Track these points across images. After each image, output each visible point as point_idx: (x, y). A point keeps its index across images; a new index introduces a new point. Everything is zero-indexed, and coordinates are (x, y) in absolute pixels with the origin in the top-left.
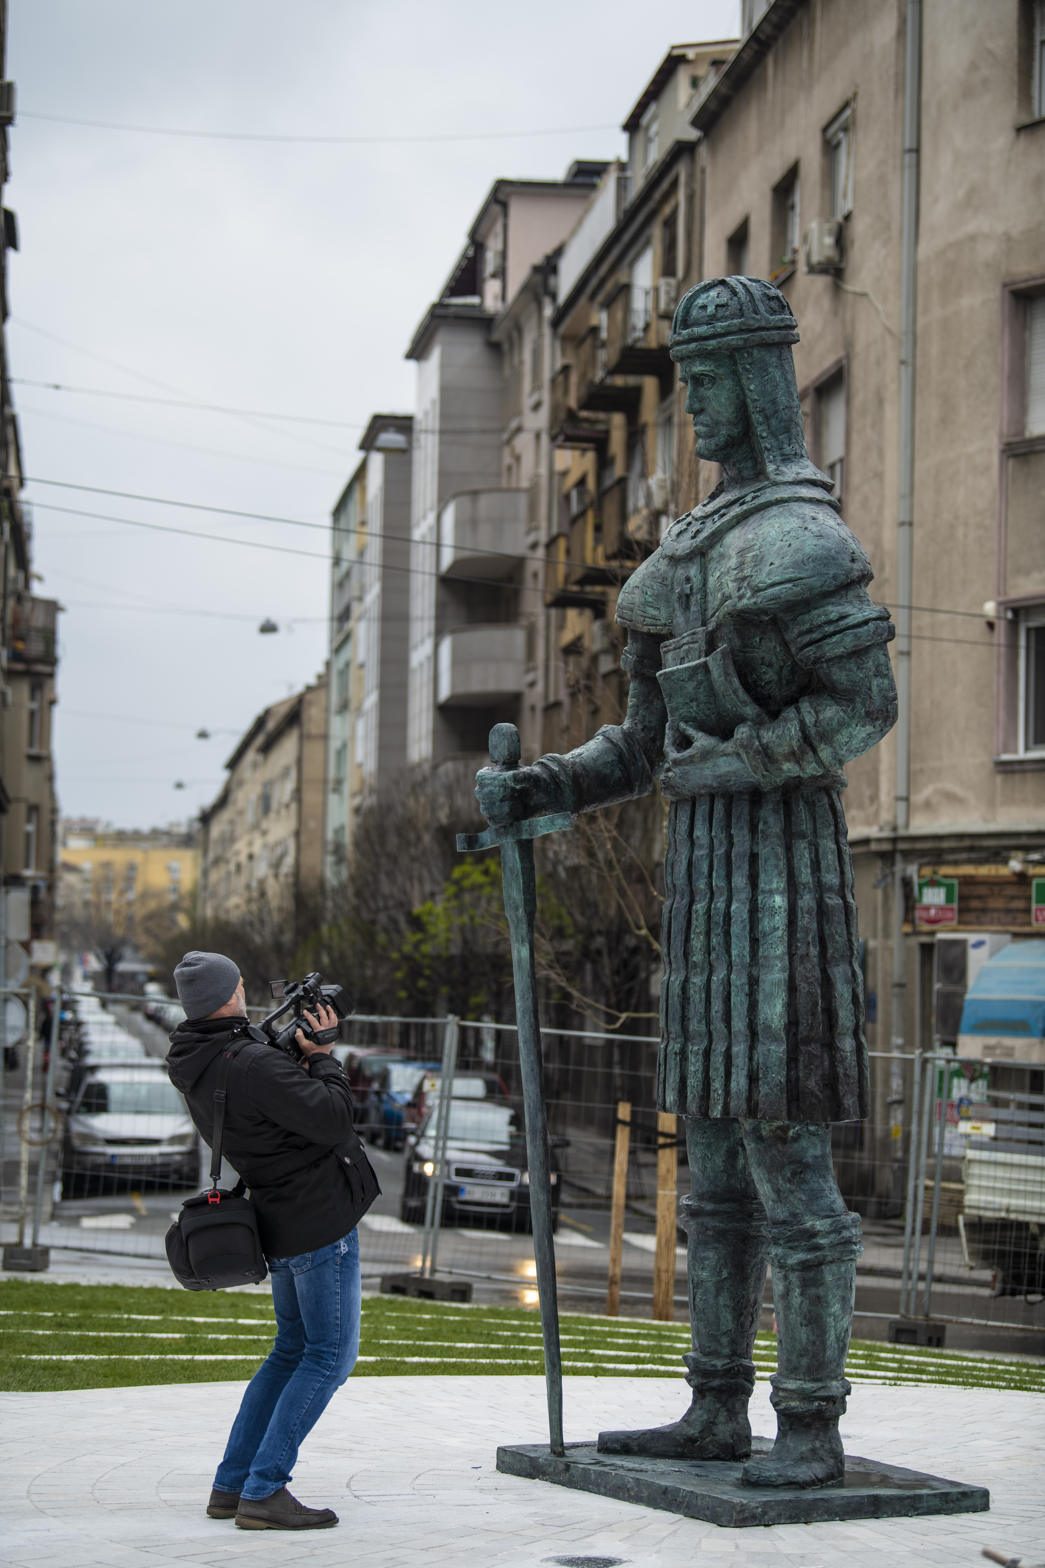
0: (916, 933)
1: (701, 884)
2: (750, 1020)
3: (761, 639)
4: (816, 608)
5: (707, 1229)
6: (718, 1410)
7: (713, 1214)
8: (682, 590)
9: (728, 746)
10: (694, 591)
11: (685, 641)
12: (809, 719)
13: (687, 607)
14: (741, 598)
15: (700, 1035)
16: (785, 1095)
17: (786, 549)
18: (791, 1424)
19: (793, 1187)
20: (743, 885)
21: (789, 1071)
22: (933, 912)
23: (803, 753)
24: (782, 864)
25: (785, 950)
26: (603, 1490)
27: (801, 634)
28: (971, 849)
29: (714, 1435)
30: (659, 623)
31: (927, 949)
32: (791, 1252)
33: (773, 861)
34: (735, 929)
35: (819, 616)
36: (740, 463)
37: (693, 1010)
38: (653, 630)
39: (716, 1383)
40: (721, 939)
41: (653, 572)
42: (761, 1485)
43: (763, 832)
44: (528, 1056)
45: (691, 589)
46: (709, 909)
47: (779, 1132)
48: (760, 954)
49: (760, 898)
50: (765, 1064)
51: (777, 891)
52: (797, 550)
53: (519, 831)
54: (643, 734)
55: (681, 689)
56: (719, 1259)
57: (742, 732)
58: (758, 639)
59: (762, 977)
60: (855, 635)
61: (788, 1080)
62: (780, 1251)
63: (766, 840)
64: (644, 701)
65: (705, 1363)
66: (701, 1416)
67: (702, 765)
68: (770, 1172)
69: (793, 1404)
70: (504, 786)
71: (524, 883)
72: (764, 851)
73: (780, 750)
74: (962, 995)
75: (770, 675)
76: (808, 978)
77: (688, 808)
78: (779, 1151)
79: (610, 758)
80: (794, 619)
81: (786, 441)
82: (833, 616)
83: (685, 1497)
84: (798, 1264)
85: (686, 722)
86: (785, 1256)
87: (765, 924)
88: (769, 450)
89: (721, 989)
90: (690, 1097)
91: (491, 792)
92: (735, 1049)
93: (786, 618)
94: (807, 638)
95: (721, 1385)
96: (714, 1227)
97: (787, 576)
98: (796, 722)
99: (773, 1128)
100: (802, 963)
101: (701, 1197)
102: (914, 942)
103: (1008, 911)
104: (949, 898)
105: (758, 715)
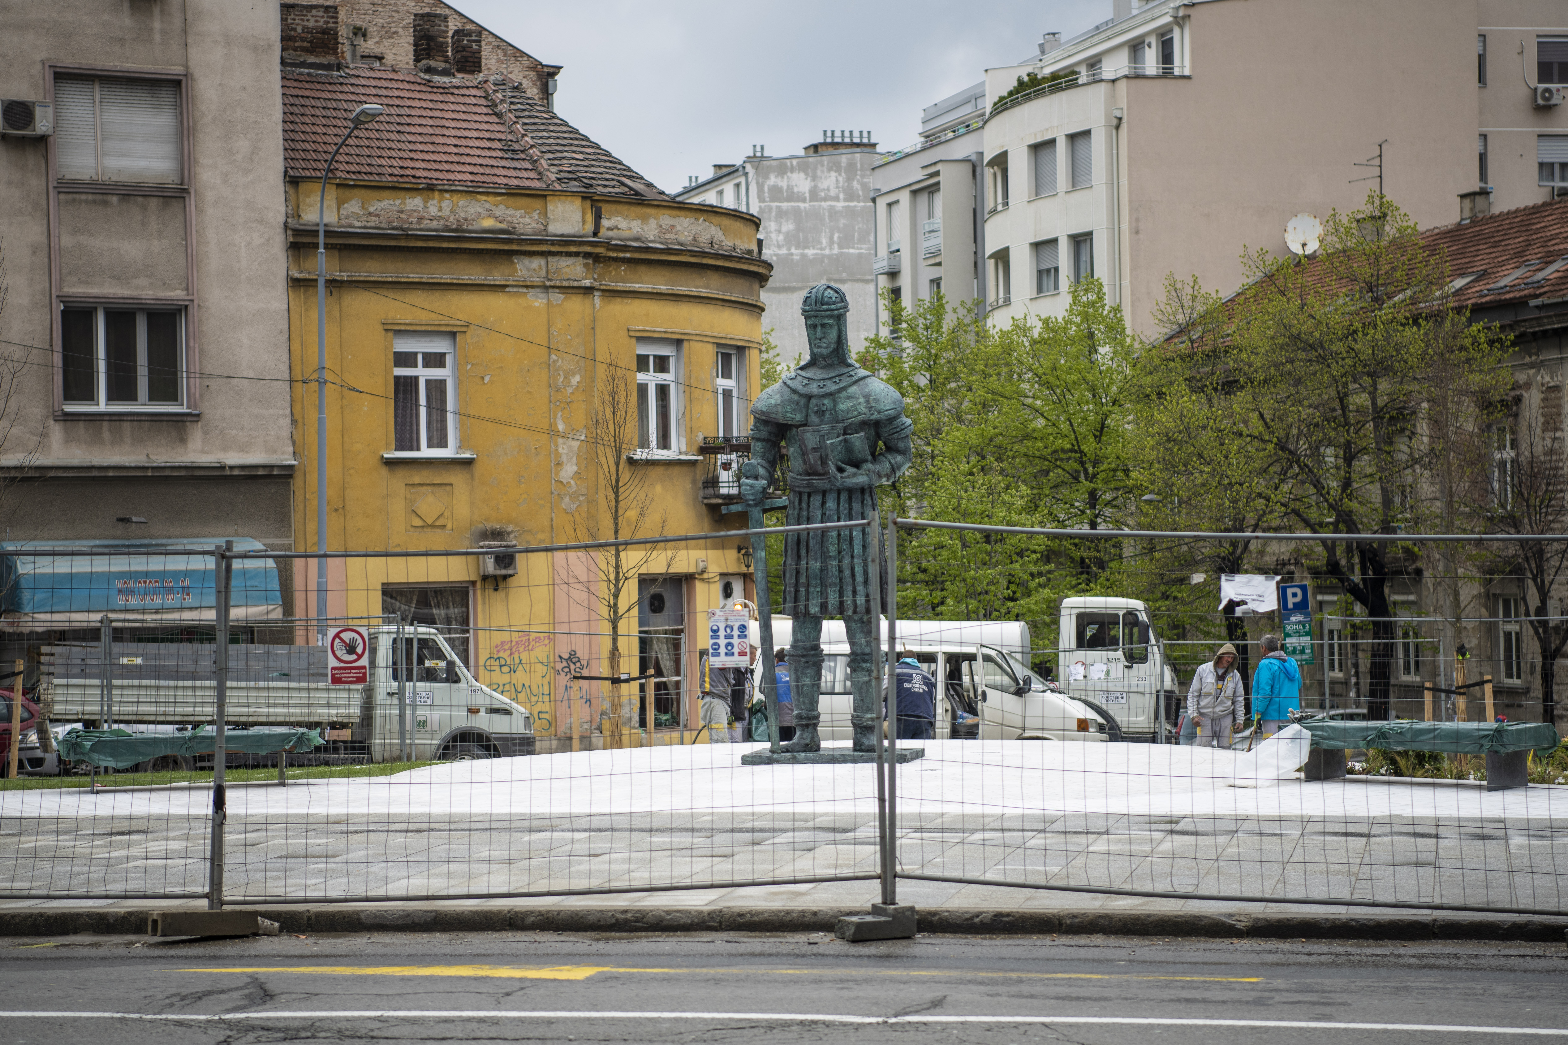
2: (865, 576)
4: (895, 421)
5: (810, 661)
6: (814, 732)
7: (813, 655)
8: (820, 408)
9: (862, 471)
12: (892, 461)
14: (872, 415)
17: (887, 396)
18: (868, 731)
23: (891, 474)
27: (889, 429)
29: (814, 742)
30: (793, 420)
34: (856, 542)
35: (899, 422)
36: (833, 358)
38: (787, 422)
39: (813, 722)
41: (789, 399)
52: (892, 397)
55: (836, 449)
57: (868, 466)
58: (868, 430)
62: (868, 665)
63: (867, 507)
65: (810, 714)
66: (808, 735)
67: (852, 479)
68: (865, 635)
69: (869, 723)
72: (866, 511)
73: (883, 473)
80: (890, 423)
82: (902, 423)
85: (839, 462)
89: (849, 565)
92: (858, 588)
93: (887, 422)
94: (895, 430)
96: (813, 660)
97: (892, 407)
98: (887, 462)
101: (806, 649)
105: (872, 459)
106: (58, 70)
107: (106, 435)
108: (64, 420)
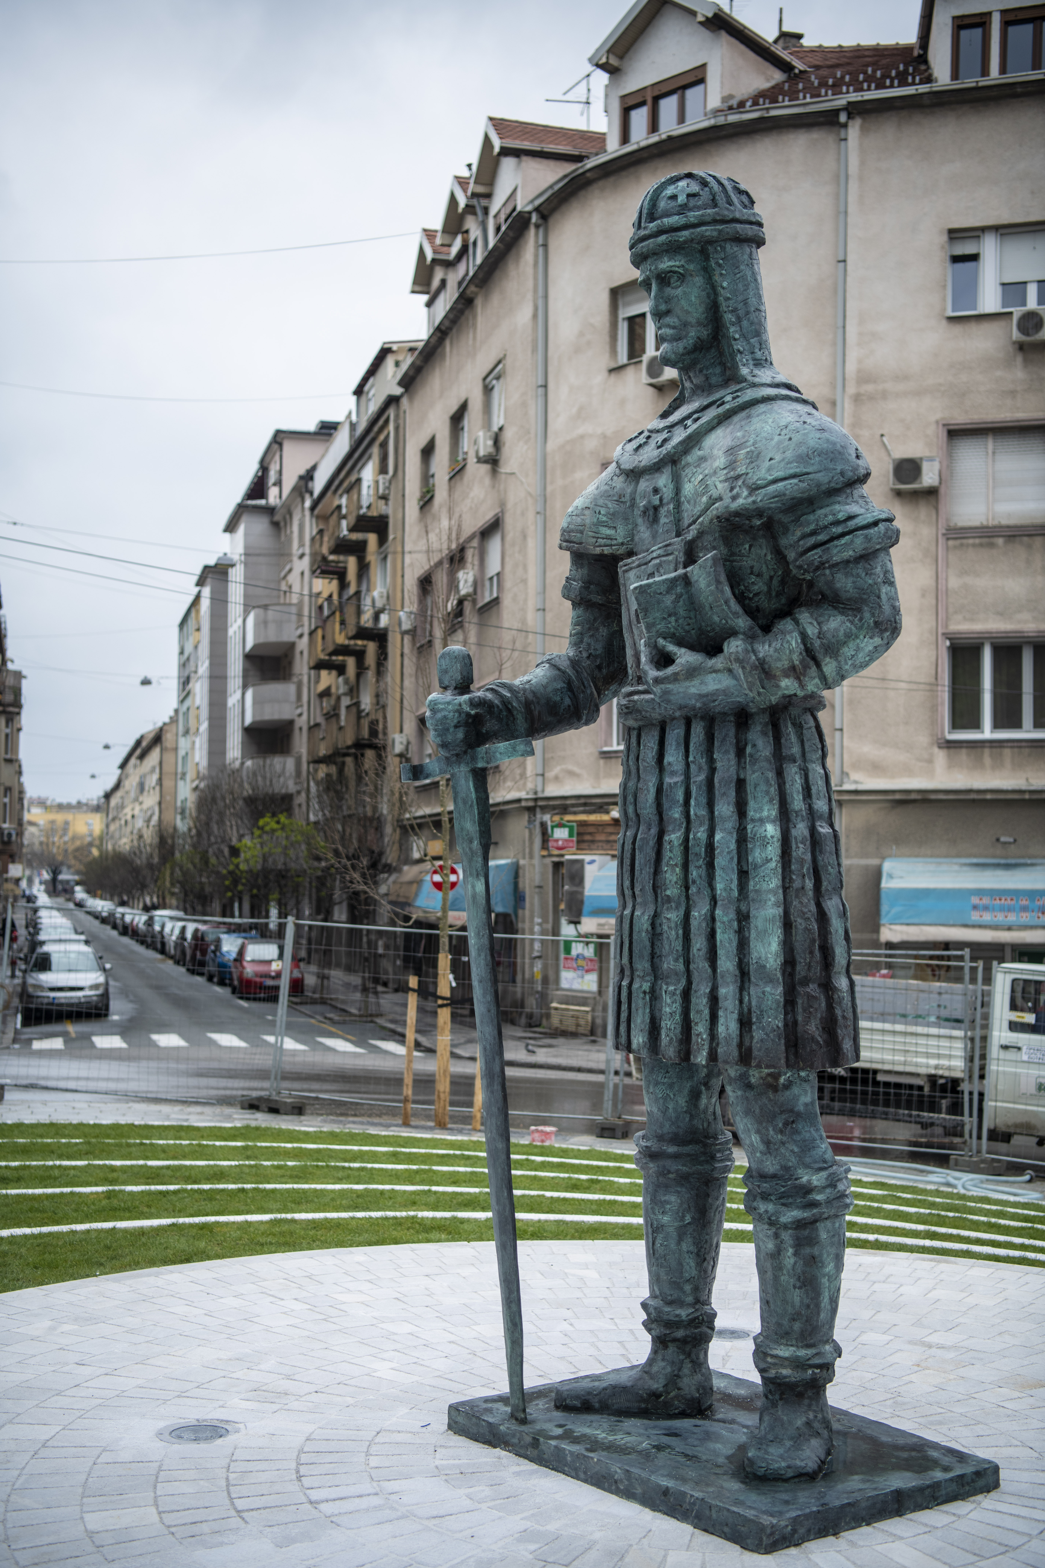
0: (550, 855)
1: (676, 813)
2: (740, 959)
3: (750, 546)
4: (821, 508)
5: (669, 1172)
6: (682, 1362)
7: (676, 1156)
8: (649, 502)
9: (718, 662)
10: (665, 501)
11: (654, 555)
12: (812, 631)
13: (655, 520)
14: (734, 498)
15: (676, 974)
16: (783, 1041)
17: (787, 443)
18: (782, 1394)
19: (785, 1139)
20: (729, 813)
21: (786, 1014)
22: (560, 843)
23: (806, 667)
24: (773, 790)
25: (780, 883)
26: (582, 1476)
27: (804, 537)
28: (585, 804)
29: (679, 1389)
30: (614, 542)
31: (557, 866)
32: (783, 1208)
33: (763, 787)
34: (720, 861)
35: (826, 516)
36: (707, 369)
37: (667, 947)
38: (607, 551)
39: (680, 1333)
40: (703, 872)
41: (606, 491)
42: (769, 1479)
43: (751, 756)
44: (484, 996)
45: (661, 500)
46: (686, 840)
47: (769, 1079)
48: (751, 887)
49: (749, 827)
50: (759, 1007)
51: (768, 819)
52: (800, 444)
53: (474, 759)
54: (588, 662)
55: (658, 603)
56: (681, 1204)
57: (734, 646)
58: (747, 546)
59: (753, 913)
60: (866, 536)
61: (786, 1025)
62: (771, 1207)
63: (754, 764)
64: (589, 629)
65: (668, 1313)
66: (664, 1368)
67: (687, 684)
68: (760, 1123)
69: (785, 1372)
70: (459, 711)
71: (479, 814)
72: (752, 777)
73: (779, 665)
74: (582, 893)
75: (759, 586)
76: (804, 913)
77: (656, 734)
78: (770, 1100)
79: (560, 685)
80: (797, 520)
81: (757, 345)
82: (841, 516)
83: (694, 1504)
84: (793, 1223)
85: (665, 638)
86: (777, 1213)
87: (756, 855)
88: (741, 353)
89: (704, 925)
90: (664, 1039)
91: (445, 717)
92: (722, 991)
93: (786, 519)
94: (812, 541)
95: (687, 1336)
96: (677, 1170)
97: (792, 471)
98: (795, 634)
99: (763, 1075)
100: (797, 896)
101: (660, 1138)
102: (548, 861)
103: (608, 842)
104: (571, 835)
105: (751, 628)
106: (952, 427)
107: (987, 760)
108: (948, 748)
